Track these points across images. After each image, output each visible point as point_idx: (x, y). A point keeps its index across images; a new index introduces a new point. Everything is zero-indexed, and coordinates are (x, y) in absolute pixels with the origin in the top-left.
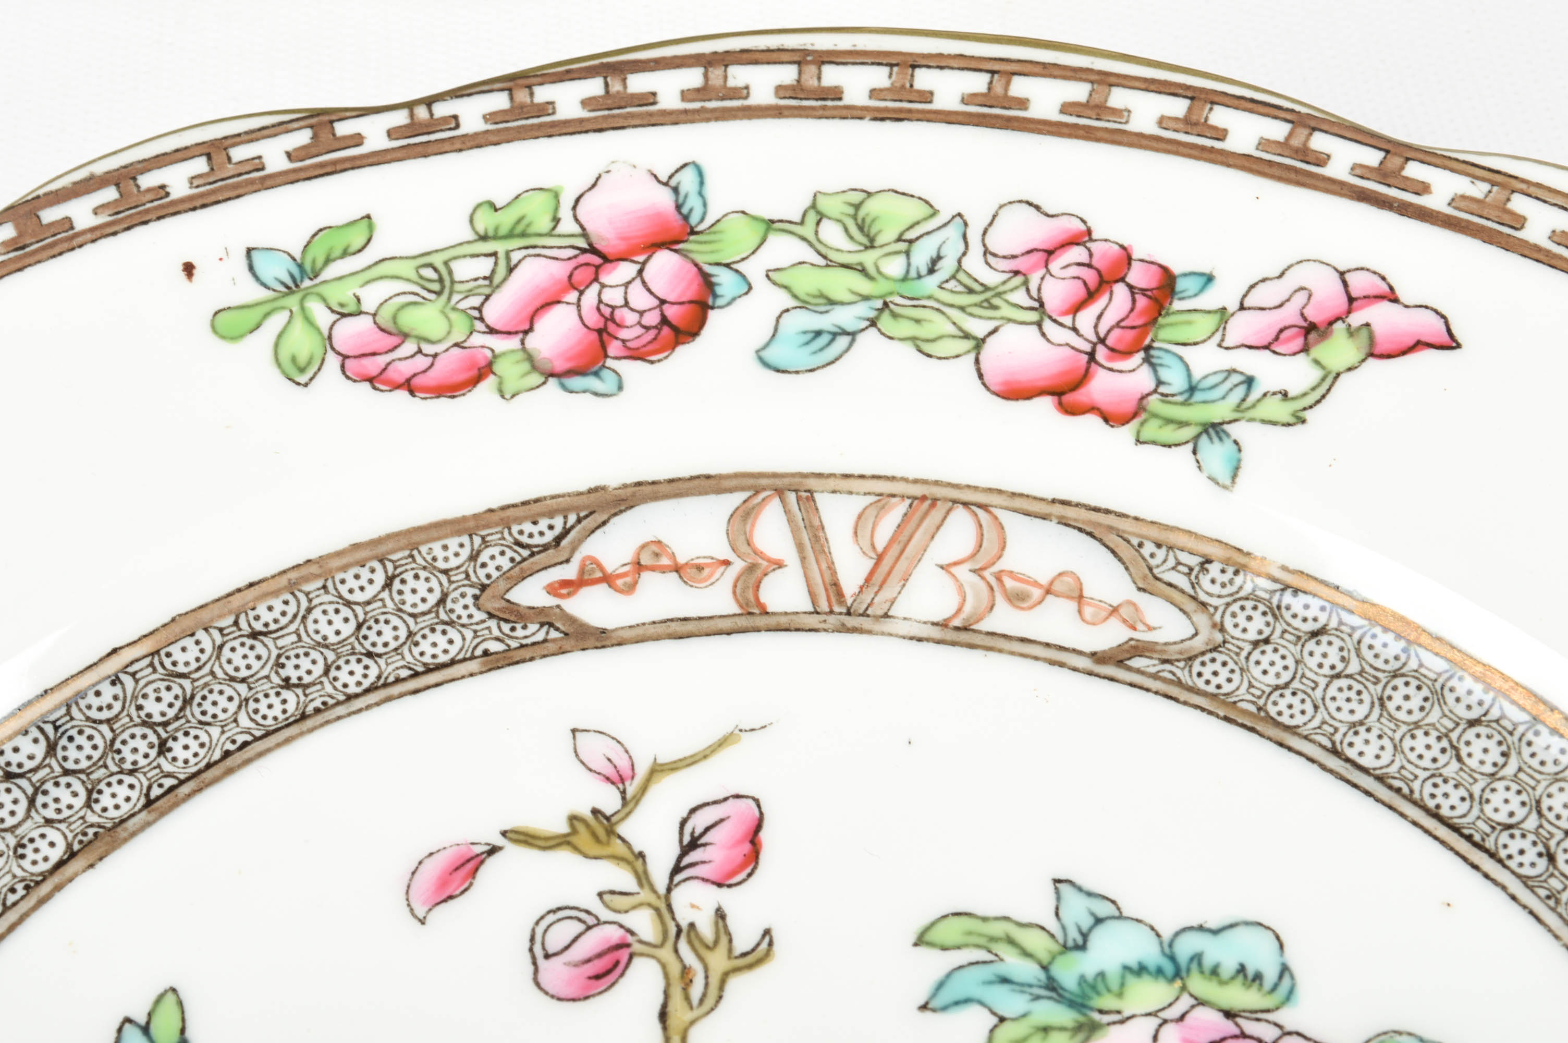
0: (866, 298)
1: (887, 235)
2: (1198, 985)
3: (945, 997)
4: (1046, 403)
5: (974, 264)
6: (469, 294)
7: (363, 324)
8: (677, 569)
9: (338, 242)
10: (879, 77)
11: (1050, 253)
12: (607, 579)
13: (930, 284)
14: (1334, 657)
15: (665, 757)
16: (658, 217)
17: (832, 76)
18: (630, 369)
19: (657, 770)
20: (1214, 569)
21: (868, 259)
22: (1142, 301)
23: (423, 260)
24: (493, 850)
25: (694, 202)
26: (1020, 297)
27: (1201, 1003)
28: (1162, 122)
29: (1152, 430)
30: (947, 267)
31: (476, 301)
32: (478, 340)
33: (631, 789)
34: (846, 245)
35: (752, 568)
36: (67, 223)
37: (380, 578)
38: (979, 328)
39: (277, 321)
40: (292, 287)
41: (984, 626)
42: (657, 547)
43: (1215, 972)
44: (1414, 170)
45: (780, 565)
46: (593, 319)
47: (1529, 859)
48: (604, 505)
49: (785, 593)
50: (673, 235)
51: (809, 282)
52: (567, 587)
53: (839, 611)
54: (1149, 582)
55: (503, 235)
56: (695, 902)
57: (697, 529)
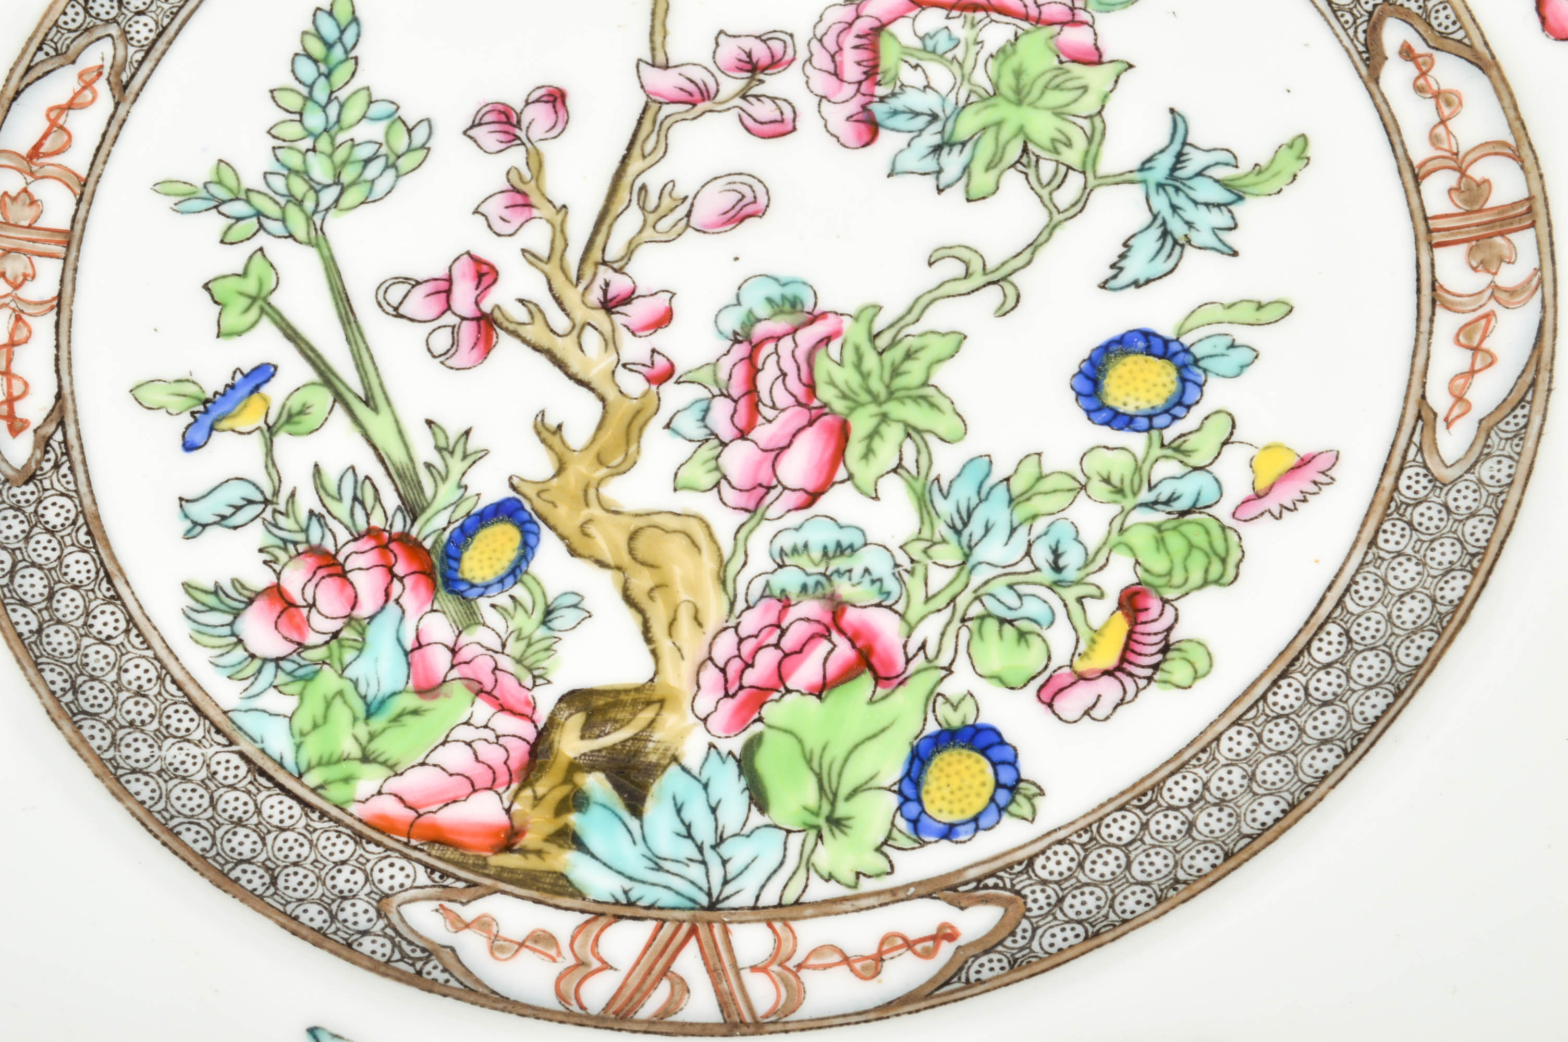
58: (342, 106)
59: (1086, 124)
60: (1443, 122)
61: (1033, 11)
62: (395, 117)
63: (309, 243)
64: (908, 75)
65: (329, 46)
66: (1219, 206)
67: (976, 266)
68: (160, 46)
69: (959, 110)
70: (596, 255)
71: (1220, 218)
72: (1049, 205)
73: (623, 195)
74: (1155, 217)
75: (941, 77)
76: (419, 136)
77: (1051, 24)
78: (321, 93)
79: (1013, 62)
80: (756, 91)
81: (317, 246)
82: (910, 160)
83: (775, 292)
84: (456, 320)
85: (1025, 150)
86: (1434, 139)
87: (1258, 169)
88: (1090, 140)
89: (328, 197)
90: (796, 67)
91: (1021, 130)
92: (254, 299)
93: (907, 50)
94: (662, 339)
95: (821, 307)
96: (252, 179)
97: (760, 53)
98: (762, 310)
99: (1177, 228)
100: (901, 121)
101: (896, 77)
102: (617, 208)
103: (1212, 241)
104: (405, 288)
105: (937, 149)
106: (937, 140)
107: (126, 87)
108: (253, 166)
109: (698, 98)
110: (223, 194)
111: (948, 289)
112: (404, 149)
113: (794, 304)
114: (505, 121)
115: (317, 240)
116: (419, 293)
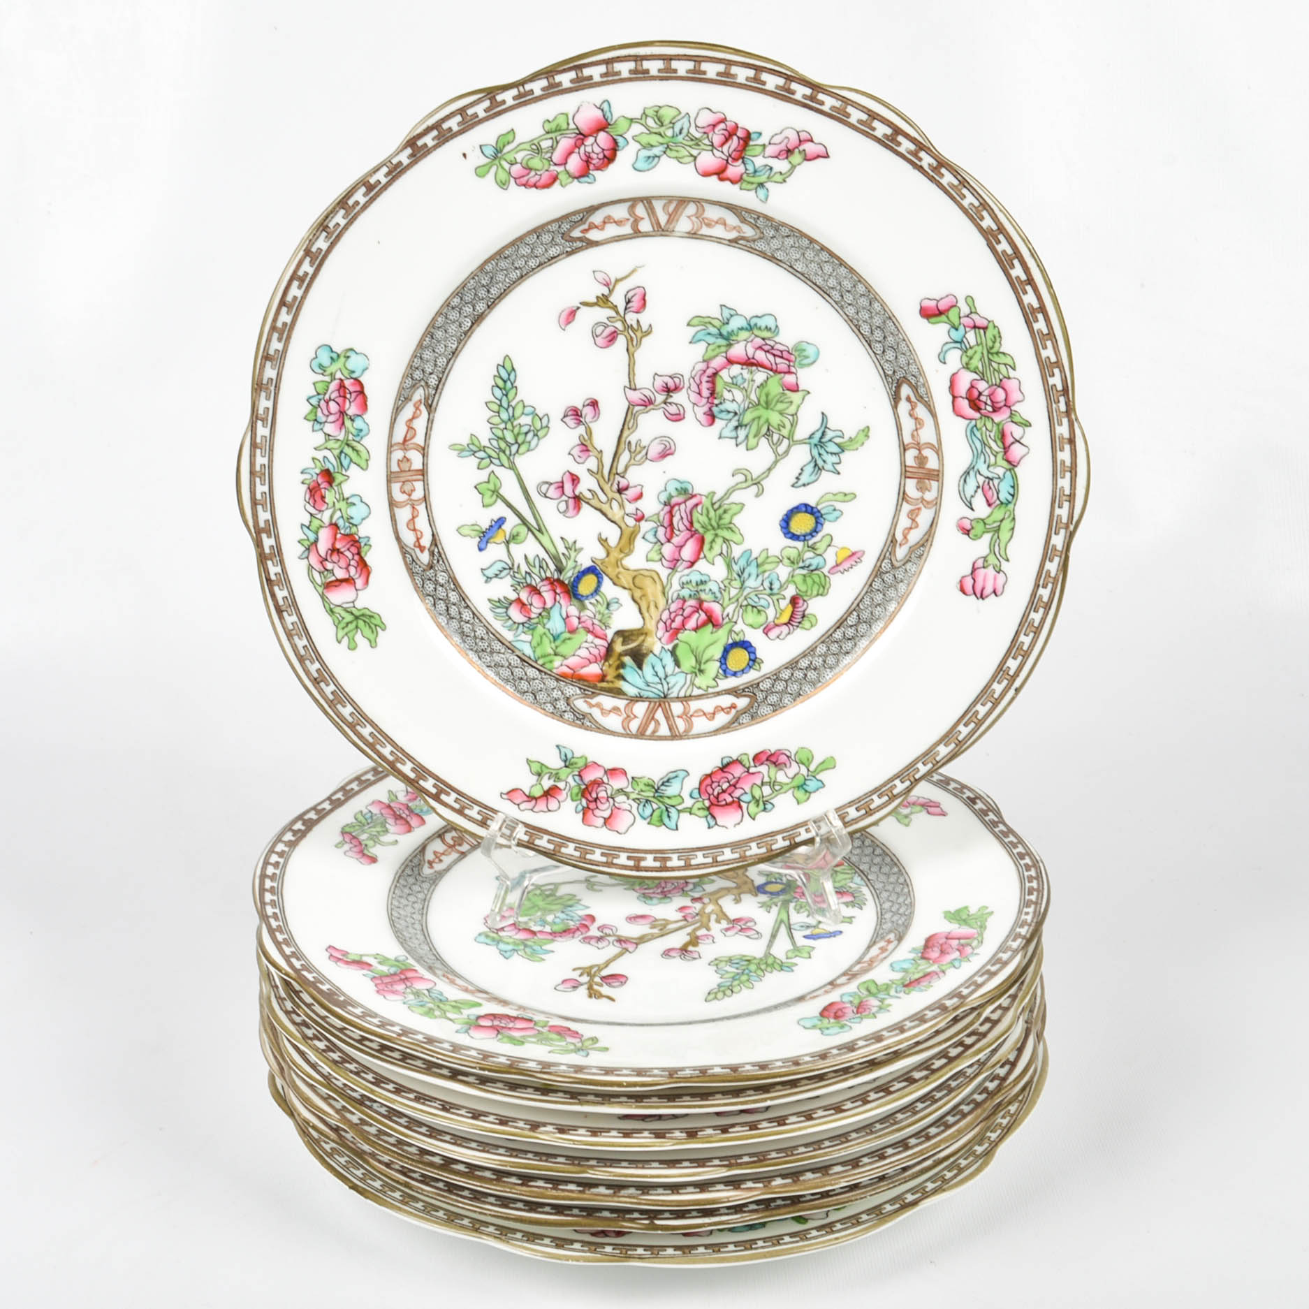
0: (662, 144)
1: (666, 122)
2: (756, 331)
3: (696, 338)
4: (715, 178)
5: (693, 131)
6: (547, 153)
7: (518, 167)
8: (615, 222)
9: (506, 140)
10: (660, 64)
11: (714, 126)
12: (596, 227)
13: (680, 138)
14: (792, 243)
15: (619, 277)
16: (598, 121)
17: (645, 64)
18: (597, 173)
19: (617, 281)
20: (761, 218)
21: (661, 130)
22: (741, 142)
23: (531, 142)
24: (578, 308)
25: (608, 114)
26: (706, 142)
27: (756, 336)
28: (747, 79)
29: (745, 185)
30: (685, 131)
31: (549, 155)
32: (552, 168)
33: (611, 287)
34: (655, 126)
35: (635, 221)
36: (426, 145)
37: (536, 237)
38: (695, 152)
39: (494, 169)
40: (495, 157)
41: (700, 233)
42: (609, 218)
43: (760, 328)
44: (820, 96)
45: (642, 219)
46: (584, 158)
47: (837, 297)
48: (592, 209)
49: (645, 226)
50: (603, 126)
51: (646, 139)
52: (584, 231)
53: (661, 231)
54: (744, 221)
55: (554, 131)
56: (631, 318)
57: (620, 212)
58: (514, 409)
59: (791, 418)
60: (916, 428)
61: (774, 367)
62: (534, 414)
63: (510, 468)
64: (727, 395)
65: (505, 382)
66: (835, 454)
67: (749, 478)
68: (440, 387)
69: (745, 410)
70: (614, 471)
71: (835, 459)
72: (775, 452)
73: (622, 446)
74: (813, 458)
75: (739, 396)
76: (545, 421)
77: (780, 373)
78: (505, 404)
79: (765, 390)
80: (669, 400)
81: (513, 469)
82: (727, 432)
83: (678, 486)
84: (566, 498)
85: (768, 429)
87: (851, 440)
88: (792, 425)
89: (514, 448)
90: (684, 391)
91: (767, 421)
92: (493, 492)
93: (726, 383)
94: (639, 504)
95: (695, 492)
96: (485, 442)
97: (671, 384)
98: (674, 493)
99: (820, 463)
100: (723, 415)
101: (722, 396)
102: (620, 451)
103: (832, 468)
104: (547, 486)
105: (736, 428)
106: (736, 424)
107: (431, 406)
108: (484, 436)
109: (648, 403)
110: (475, 449)
111: (739, 486)
112: (539, 429)
113: (685, 491)
114: (576, 414)
115: (513, 467)
116: (552, 488)
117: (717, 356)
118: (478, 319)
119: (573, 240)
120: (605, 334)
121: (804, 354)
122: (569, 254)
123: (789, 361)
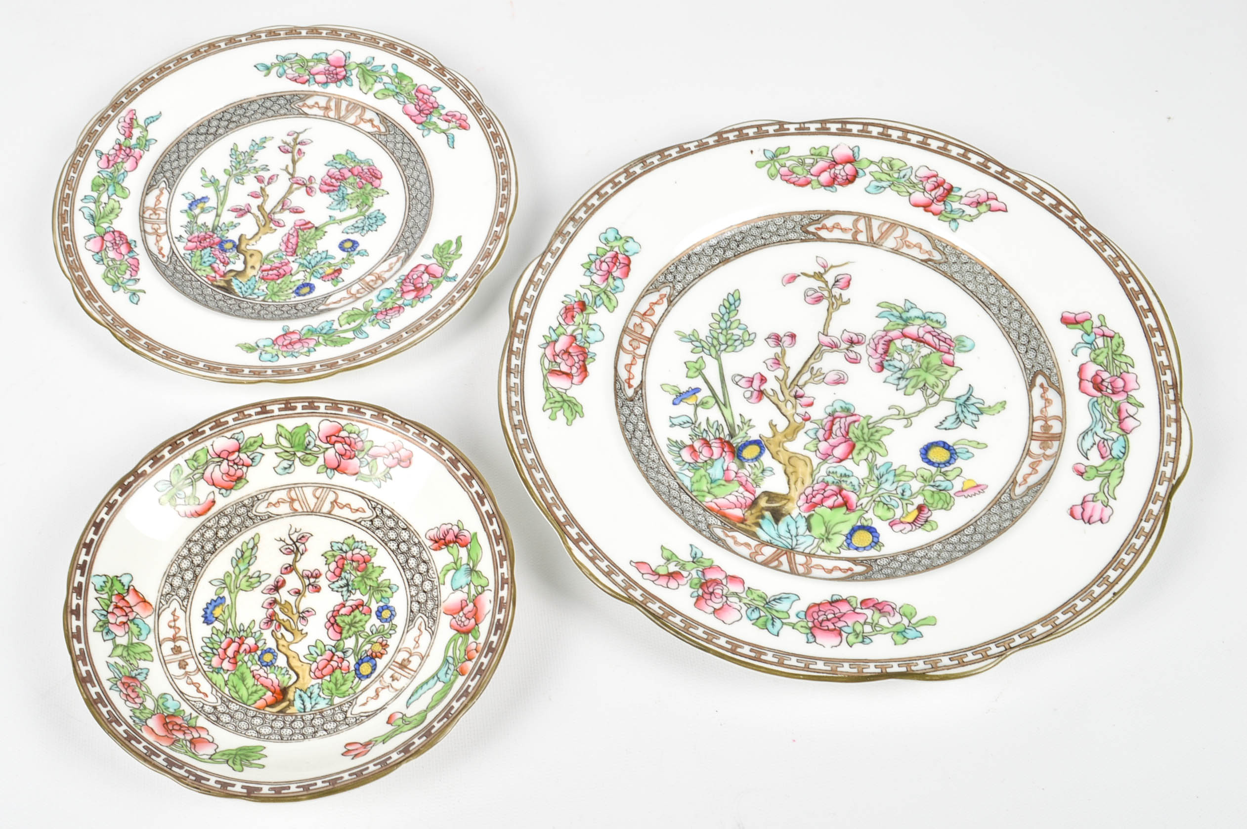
0: (889, 181)
1: (896, 168)
2: (928, 322)
3: (881, 316)
4: (922, 209)
5: (913, 178)
6: (808, 166)
7: (786, 169)
8: (841, 229)
9: (783, 151)
10: (900, 134)
11: (929, 178)
12: (827, 229)
13: (903, 180)
14: (968, 268)
15: (834, 265)
16: (849, 157)
17: (890, 132)
18: (838, 187)
19: (832, 267)
20: (948, 247)
21: (891, 173)
22: (946, 191)
23: (799, 157)
24: (799, 276)
25: (856, 155)
26: (921, 186)
27: (928, 324)
28: (958, 154)
29: (942, 218)
30: (907, 177)
31: (809, 168)
32: (809, 176)
33: (827, 269)
34: (887, 169)
35: (856, 232)
36: (728, 138)
37: (783, 221)
38: (911, 191)
39: (768, 166)
40: (772, 159)
41: (901, 250)
42: (838, 224)
43: (932, 320)
44: (1008, 174)
45: (862, 232)
46: (832, 176)
47: (996, 310)
48: (829, 214)
49: (862, 237)
50: (851, 160)
51: (878, 175)
52: (819, 229)
53: (873, 243)
54: (935, 248)
55: (816, 155)
56: (836, 291)
57: (846, 222)
58: (731, 323)
59: (944, 382)
60: (1045, 407)
61: (938, 347)
62: (746, 330)
63: (716, 359)
64: (896, 356)
65: (731, 305)
66: (975, 414)
67: (902, 413)
68: (683, 292)
69: (908, 369)
70: (795, 382)
71: (974, 418)
72: (927, 402)
73: (806, 368)
74: (956, 412)
75: (906, 359)
76: (752, 337)
77: (942, 352)
78: (726, 318)
79: (928, 360)
80: (851, 349)
81: (718, 360)
82: (891, 379)
83: (843, 405)
84: (752, 390)
85: (924, 385)
86: (1041, 411)
87: (989, 407)
88: (944, 387)
89: (723, 347)
90: (864, 346)
91: (925, 379)
92: (698, 370)
93: (898, 349)
94: (809, 409)
95: (855, 413)
96: (702, 337)
97: (855, 338)
98: (839, 409)
99: (962, 417)
100: (890, 368)
101: (892, 356)
102: (804, 371)
103: (971, 423)
104: (740, 377)
105: (899, 379)
106: (900, 376)
107: (671, 302)
108: (704, 333)
109: (834, 346)
110: (693, 339)
111: (892, 417)
112: (747, 339)
113: (848, 410)
114: (777, 339)
115: (718, 358)
116: (744, 380)
117: (894, 330)
118: (725, 261)
119: (807, 232)
120: (813, 296)
121: (963, 344)
122: (802, 241)
123: (950, 346)
